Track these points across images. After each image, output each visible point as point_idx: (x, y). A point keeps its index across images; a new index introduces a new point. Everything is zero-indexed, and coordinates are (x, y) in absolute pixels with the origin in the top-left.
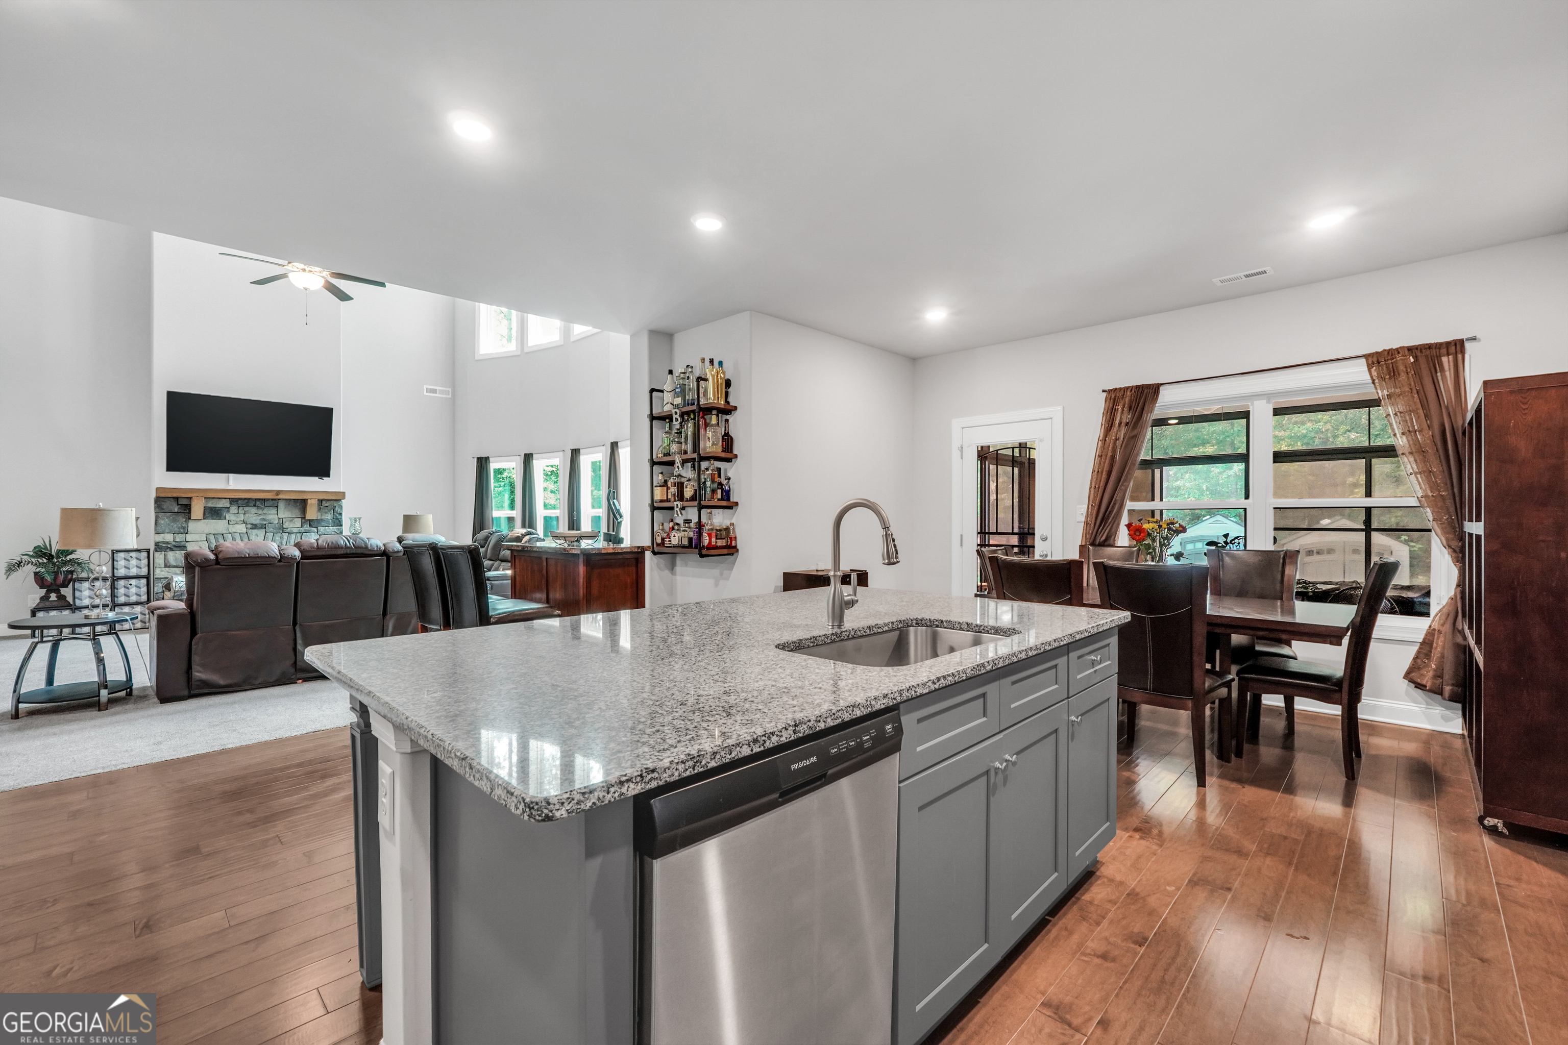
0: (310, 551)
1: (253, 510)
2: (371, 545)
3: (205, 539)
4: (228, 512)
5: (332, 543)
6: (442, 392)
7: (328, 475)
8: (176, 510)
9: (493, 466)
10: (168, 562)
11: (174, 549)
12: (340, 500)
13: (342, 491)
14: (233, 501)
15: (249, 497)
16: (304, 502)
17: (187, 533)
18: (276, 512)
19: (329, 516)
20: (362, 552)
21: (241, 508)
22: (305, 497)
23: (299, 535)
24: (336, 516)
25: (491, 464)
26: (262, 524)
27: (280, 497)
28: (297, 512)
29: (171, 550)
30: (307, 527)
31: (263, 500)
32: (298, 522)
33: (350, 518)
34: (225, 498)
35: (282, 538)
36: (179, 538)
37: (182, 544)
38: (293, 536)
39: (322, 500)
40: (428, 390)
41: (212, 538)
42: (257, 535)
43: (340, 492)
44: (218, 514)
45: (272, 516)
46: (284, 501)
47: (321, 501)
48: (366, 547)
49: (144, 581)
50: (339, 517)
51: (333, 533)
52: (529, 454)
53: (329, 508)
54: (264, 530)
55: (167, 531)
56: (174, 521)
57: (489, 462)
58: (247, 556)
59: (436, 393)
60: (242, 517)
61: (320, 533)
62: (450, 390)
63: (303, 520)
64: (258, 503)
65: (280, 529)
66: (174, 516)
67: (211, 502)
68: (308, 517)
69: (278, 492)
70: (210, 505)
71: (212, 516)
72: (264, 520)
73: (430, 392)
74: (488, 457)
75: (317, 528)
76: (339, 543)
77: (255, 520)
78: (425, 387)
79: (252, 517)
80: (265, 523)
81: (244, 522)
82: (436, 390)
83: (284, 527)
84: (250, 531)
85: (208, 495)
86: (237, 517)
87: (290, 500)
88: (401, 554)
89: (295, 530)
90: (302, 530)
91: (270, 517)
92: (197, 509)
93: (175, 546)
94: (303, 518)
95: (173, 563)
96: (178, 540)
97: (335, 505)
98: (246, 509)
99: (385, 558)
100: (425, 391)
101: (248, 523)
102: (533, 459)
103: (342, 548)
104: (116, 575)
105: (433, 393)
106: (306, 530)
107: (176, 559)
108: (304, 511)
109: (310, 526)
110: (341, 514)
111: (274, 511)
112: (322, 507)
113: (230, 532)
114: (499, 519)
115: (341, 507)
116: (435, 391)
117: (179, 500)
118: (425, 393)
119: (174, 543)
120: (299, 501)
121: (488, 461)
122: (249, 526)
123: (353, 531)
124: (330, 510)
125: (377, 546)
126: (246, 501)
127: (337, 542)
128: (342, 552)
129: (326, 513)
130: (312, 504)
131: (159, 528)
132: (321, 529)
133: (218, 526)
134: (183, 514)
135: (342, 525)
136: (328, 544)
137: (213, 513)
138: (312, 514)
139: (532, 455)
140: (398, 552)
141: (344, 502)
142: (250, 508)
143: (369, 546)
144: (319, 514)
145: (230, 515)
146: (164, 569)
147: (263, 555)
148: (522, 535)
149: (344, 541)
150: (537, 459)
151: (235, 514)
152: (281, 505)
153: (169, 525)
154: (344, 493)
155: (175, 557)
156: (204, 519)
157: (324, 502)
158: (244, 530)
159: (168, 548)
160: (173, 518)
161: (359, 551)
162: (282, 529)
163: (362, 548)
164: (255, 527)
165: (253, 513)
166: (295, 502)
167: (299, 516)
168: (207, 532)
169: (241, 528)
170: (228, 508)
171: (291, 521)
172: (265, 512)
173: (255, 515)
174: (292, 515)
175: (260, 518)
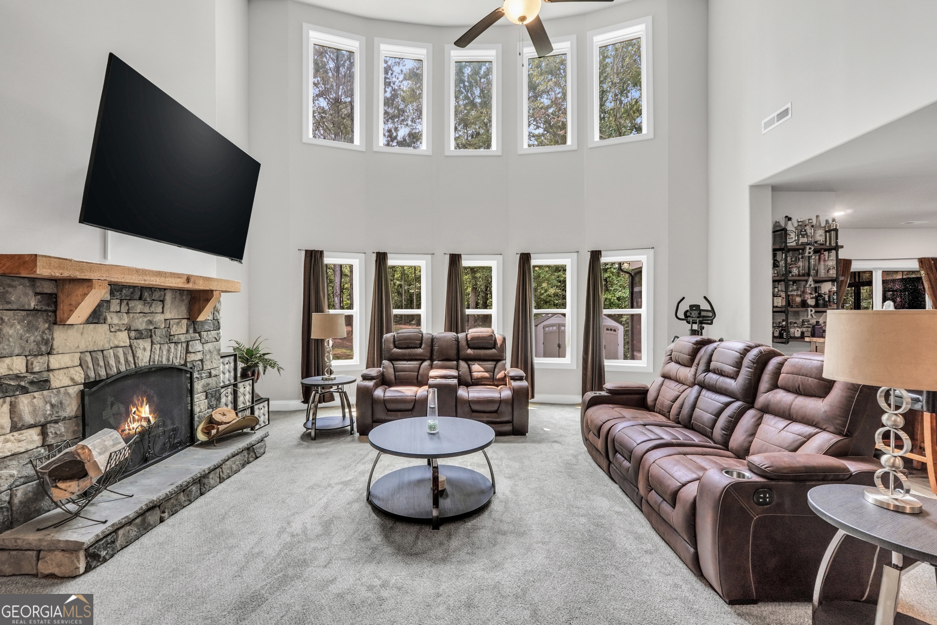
1: (138, 306)
3: (78, 363)
4: (108, 308)
8: (33, 305)
10: (19, 418)
11: (29, 388)
17: (50, 353)
18: (162, 310)
21: (124, 302)
24: (216, 316)
26: (149, 330)
28: (184, 309)
29: (26, 391)
30: (191, 333)
31: (151, 289)
32: (184, 325)
35: (169, 351)
36: (39, 364)
37: (43, 376)
38: (178, 348)
41: (89, 358)
42: (143, 350)
45: (158, 316)
46: (172, 290)
50: (218, 317)
51: (214, 340)
54: (150, 340)
55: (17, 351)
56: (31, 328)
60: (126, 320)
61: (202, 342)
63: (188, 322)
64: (144, 293)
65: (167, 336)
66: (30, 318)
72: (150, 322)
75: (201, 333)
77: (141, 323)
79: (138, 318)
80: (151, 327)
81: (128, 328)
83: (171, 333)
84: (134, 342)
86: (120, 319)
87: (177, 289)
89: (181, 338)
90: (188, 337)
91: (156, 318)
93: (30, 382)
94: (188, 319)
95: (28, 420)
96: (35, 369)
98: (130, 304)
101: (132, 328)
106: (191, 337)
107: (34, 410)
108: (190, 308)
109: (195, 330)
111: (160, 308)
113: (113, 345)
117: (40, 283)
119: (29, 376)
120: (188, 292)
122: (133, 334)
126: (129, 288)
130: (216, 296)
133: (96, 335)
134: (48, 314)
135: (220, 328)
138: (207, 312)
142: (135, 303)
145: (111, 315)
146: (10, 435)
151: (117, 312)
152: (169, 297)
153: (22, 338)
155: (33, 405)
158: (128, 342)
160: (29, 322)
162: (170, 338)
164: (140, 335)
165: (138, 311)
166: (180, 294)
167: (186, 317)
168: (83, 348)
169: (123, 338)
170: (108, 302)
171: (178, 323)
172: (152, 309)
173: (141, 315)
174: (179, 315)
175: (146, 320)
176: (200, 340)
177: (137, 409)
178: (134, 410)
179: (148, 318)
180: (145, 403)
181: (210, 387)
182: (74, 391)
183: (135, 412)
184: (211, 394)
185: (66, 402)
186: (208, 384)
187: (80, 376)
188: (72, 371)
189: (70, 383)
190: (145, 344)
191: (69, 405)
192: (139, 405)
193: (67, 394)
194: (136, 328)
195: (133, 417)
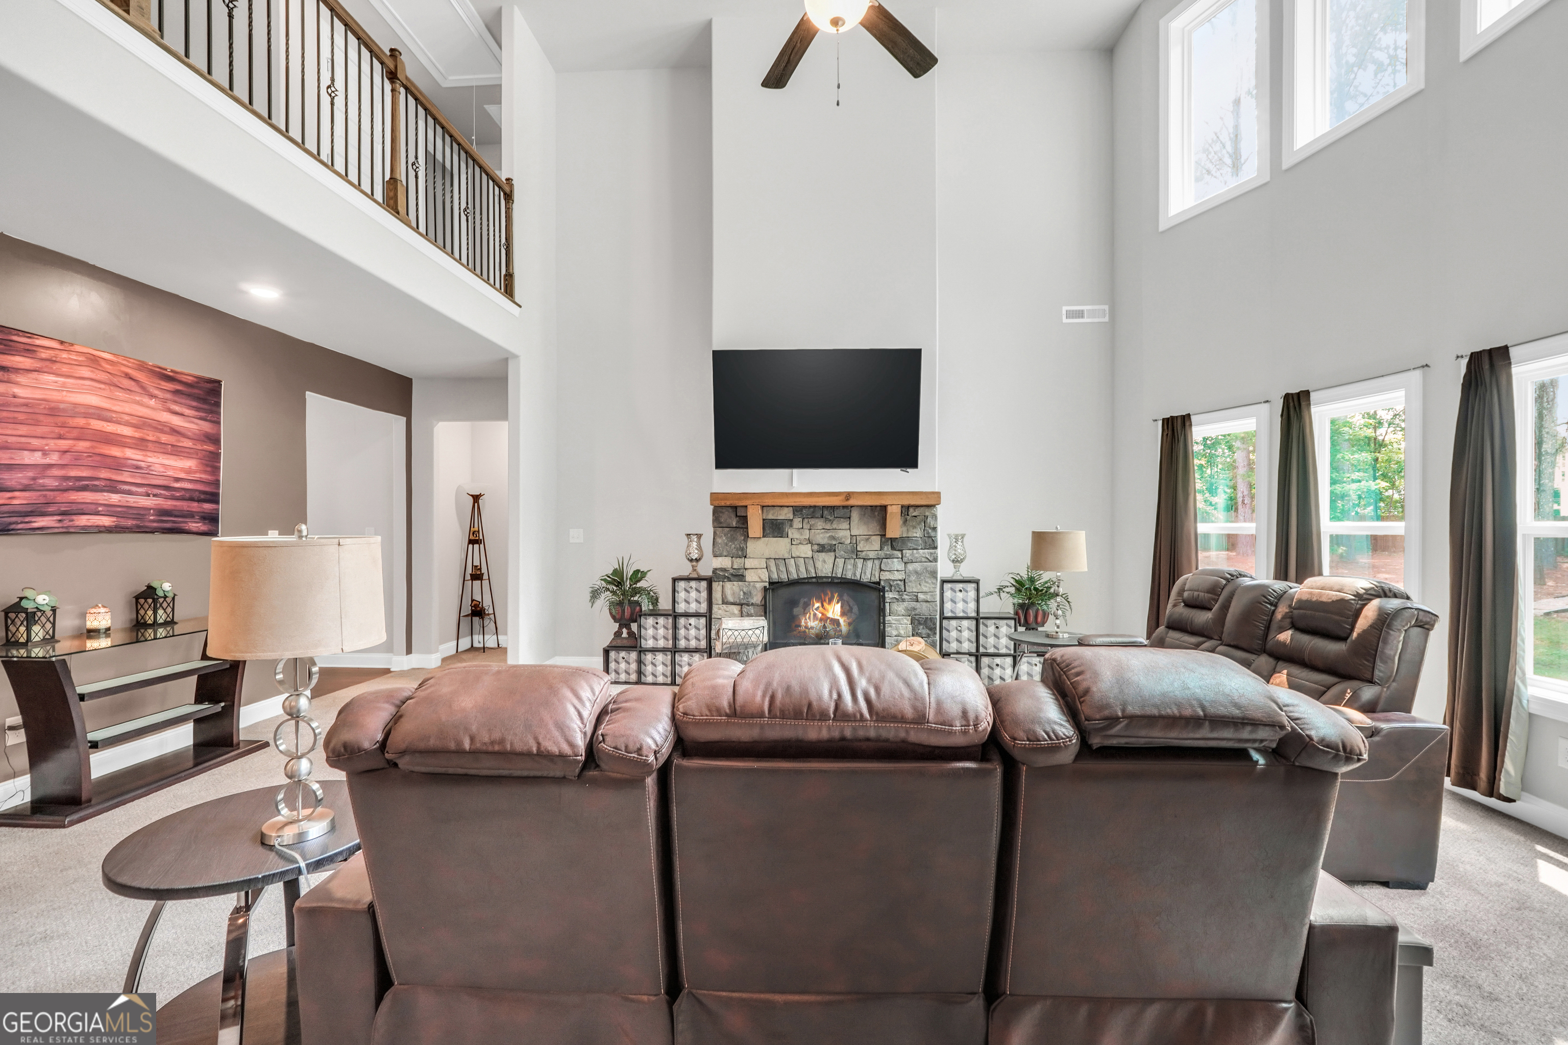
0: (707, 723)
1: (820, 524)
2: (939, 704)
3: (765, 566)
4: (791, 526)
5: (788, 689)
6: (1092, 313)
7: (914, 464)
8: (734, 524)
9: (1199, 432)
10: (726, 597)
11: (732, 578)
12: (934, 506)
13: (937, 491)
14: (798, 510)
15: (812, 504)
16: (884, 508)
17: (745, 557)
18: (848, 527)
19: (918, 533)
20: (902, 735)
21: (806, 520)
22: (884, 503)
23: (877, 562)
24: (928, 533)
25: (1194, 429)
26: (831, 545)
27: (852, 502)
28: (874, 527)
29: (729, 580)
30: (887, 550)
31: (833, 508)
32: (876, 542)
33: (949, 535)
34: (788, 507)
35: (855, 566)
36: (738, 563)
37: (740, 572)
38: (870, 563)
39: (908, 507)
40: (1070, 314)
41: (772, 564)
42: (824, 561)
43: (933, 493)
44: (779, 529)
45: (843, 532)
46: (858, 509)
47: (905, 509)
48: (920, 719)
49: (703, 621)
50: (932, 534)
51: (924, 560)
52: (1298, 394)
53: (919, 519)
54: (832, 554)
55: (725, 554)
56: (733, 539)
57: (1191, 425)
58: (467, 745)
59: (1083, 317)
60: (806, 535)
61: (905, 559)
62: (1106, 307)
63: (883, 539)
64: (826, 512)
65: (853, 552)
66: (732, 533)
67: (772, 512)
68: (890, 534)
69: (849, 495)
70: (770, 517)
71: (773, 532)
72: (833, 538)
73: (1073, 317)
74: (1189, 415)
75: (902, 551)
76: (813, 697)
77: (822, 538)
78: (1065, 309)
79: (819, 534)
80: (834, 543)
81: (810, 542)
82: (1083, 311)
83: (859, 549)
84: (816, 555)
85: (767, 502)
86: (801, 534)
87: (866, 507)
88: (1067, 757)
89: (872, 555)
90: (882, 554)
91: (841, 534)
92: (755, 526)
93: (732, 575)
94: (883, 536)
95: (731, 599)
96: (735, 567)
97: (927, 514)
98: (812, 521)
99: (997, 770)
100: (1064, 317)
101: (814, 543)
102: (1309, 405)
103: (823, 716)
104: (676, 611)
105: (1078, 317)
106: (886, 555)
107: (734, 593)
108: (883, 525)
109: (893, 548)
110: (935, 529)
111: (845, 525)
112: (908, 518)
113: (794, 555)
114: (1207, 536)
115: (935, 517)
116: (1080, 314)
117: (738, 510)
118: (1065, 320)
119: (732, 571)
120: (878, 508)
121: (1187, 424)
122: (816, 547)
123: (953, 557)
124: (920, 522)
125: (965, 714)
126: (812, 509)
127: (805, 691)
128: (825, 734)
129: (914, 527)
130: (894, 511)
131: (716, 549)
132: (907, 553)
133: (778, 546)
134: (742, 530)
135: (936, 548)
136: (772, 698)
137: (774, 528)
138: (895, 529)
139: (1307, 393)
140: (1054, 749)
141: (940, 510)
142: (817, 520)
143: (931, 715)
144: (905, 529)
145: (793, 531)
146: (721, 606)
147: (519, 747)
148: (1358, 595)
149: (834, 684)
150: (1320, 403)
151: (799, 529)
152: (855, 515)
153: (726, 545)
154: (939, 493)
155: (733, 590)
156: (764, 536)
157: (911, 510)
158: (810, 554)
159: (725, 577)
160: (732, 535)
161: (891, 732)
162: (855, 553)
163: (902, 719)
164: (822, 549)
165: (821, 528)
166: (872, 510)
167: (878, 533)
168: (767, 555)
169: (806, 551)
170: (791, 520)
171: (867, 540)
172: (835, 526)
173: (823, 531)
174: (869, 531)
175: (828, 535)
176: (902, 558)
177: (823, 606)
178: (817, 605)
179: (830, 534)
180: (835, 600)
181: (917, 612)
182: (760, 586)
183: (818, 607)
184: (918, 620)
185: (754, 592)
186: (914, 609)
187: (765, 576)
188: (759, 571)
189: (759, 580)
190: (829, 558)
191: (756, 595)
192: (825, 601)
193: (754, 587)
194: (818, 542)
195: (815, 615)
